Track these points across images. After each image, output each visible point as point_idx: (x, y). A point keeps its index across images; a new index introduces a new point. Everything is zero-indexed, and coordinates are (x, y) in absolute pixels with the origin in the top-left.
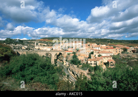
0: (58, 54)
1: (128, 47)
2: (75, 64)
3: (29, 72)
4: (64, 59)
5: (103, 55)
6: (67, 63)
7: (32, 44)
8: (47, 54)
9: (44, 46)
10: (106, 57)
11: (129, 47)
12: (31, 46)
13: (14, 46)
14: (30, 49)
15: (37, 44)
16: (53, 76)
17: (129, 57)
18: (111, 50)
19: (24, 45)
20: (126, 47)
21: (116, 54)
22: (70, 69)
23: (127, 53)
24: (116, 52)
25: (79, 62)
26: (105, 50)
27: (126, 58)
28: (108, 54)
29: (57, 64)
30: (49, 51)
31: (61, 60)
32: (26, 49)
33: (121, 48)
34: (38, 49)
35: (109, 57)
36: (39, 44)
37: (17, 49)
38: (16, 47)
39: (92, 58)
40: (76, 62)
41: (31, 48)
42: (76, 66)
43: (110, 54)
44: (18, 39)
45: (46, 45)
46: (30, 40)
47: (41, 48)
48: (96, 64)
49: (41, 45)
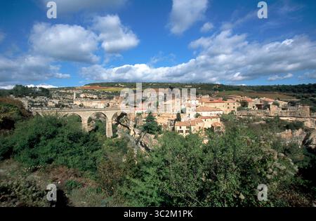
0: (119, 115)
1: (250, 99)
2: (151, 133)
3: (48, 148)
4: (132, 124)
5: (204, 114)
6: (137, 131)
7: (69, 96)
8: (98, 115)
9: (92, 98)
10: (209, 117)
11: (252, 98)
12: (67, 100)
13: (30, 101)
14: (63, 106)
15: (78, 96)
16: (93, 155)
17: (251, 118)
18: (218, 105)
19: (51, 98)
20: (246, 98)
21: (227, 113)
22: (141, 143)
23: (248, 110)
24: (228, 108)
25: (159, 129)
26: (207, 105)
27: (245, 120)
28: (213, 112)
29: (117, 133)
30: (101, 110)
31: (124, 126)
32: (57, 106)
33: (237, 101)
34: (80, 105)
35: (214, 117)
36: (82, 96)
37: (37, 106)
38: (36, 102)
39: (183, 120)
40: (153, 129)
41: (65, 104)
42: (153, 136)
43: (217, 112)
44: (38, 86)
45: (95, 97)
46: (63, 89)
47: (86, 104)
48: (190, 132)
49: (86, 97)
